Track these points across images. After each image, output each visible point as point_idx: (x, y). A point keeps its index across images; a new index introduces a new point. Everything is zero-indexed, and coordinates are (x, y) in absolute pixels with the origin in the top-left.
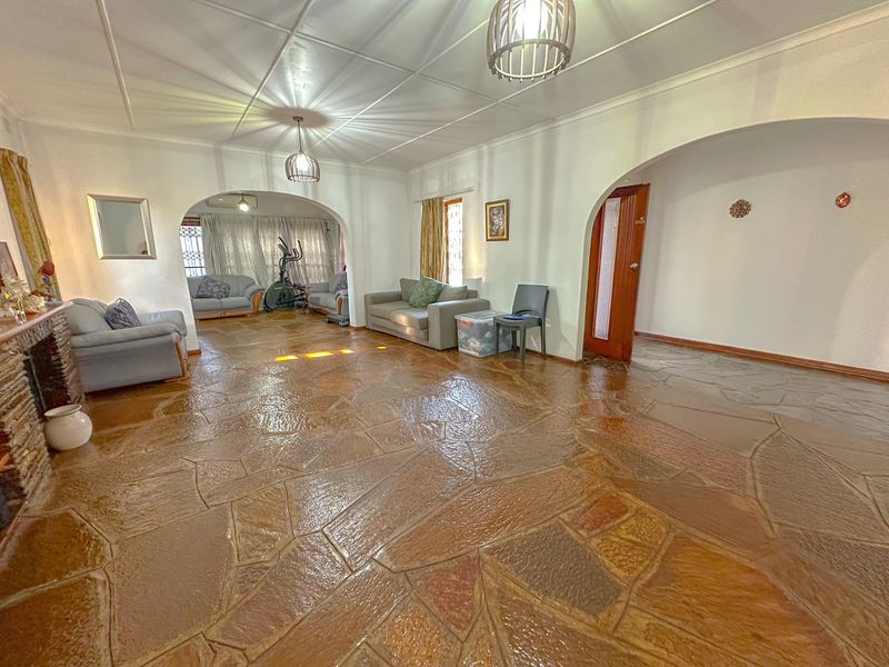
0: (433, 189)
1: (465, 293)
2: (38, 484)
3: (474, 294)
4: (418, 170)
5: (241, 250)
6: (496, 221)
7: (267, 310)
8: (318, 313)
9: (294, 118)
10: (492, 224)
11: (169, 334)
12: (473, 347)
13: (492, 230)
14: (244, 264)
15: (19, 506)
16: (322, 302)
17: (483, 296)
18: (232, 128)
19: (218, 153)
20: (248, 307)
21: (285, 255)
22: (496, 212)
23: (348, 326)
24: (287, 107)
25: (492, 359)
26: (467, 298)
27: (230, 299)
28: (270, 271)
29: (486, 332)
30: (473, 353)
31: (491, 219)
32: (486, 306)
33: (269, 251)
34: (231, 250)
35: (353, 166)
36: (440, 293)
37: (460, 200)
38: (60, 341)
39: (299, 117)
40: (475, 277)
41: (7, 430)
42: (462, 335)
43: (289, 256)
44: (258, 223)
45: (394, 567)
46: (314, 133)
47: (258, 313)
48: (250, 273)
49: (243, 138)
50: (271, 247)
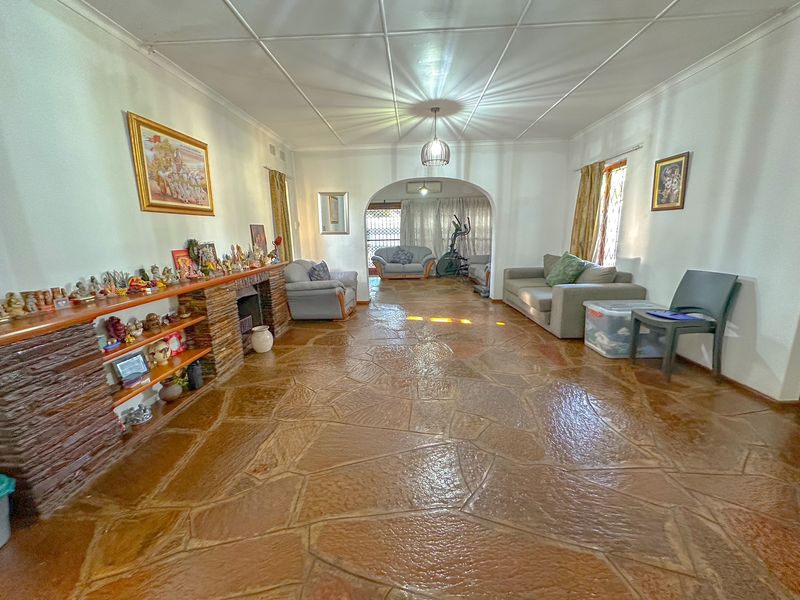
0: (595, 154)
1: (613, 276)
2: (229, 369)
3: (628, 278)
4: (581, 135)
5: (426, 227)
6: (668, 184)
7: (439, 276)
8: (474, 282)
9: (432, 110)
10: (662, 186)
11: (333, 288)
12: (600, 342)
13: (660, 196)
14: (427, 237)
15: (212, 379)
16: (476, 274)
17: (638, 282)
18: (395, 130)
19: (394, 152)
20: (422, 272)
21: (457, 230)
22: (668, 172)
23: (488, 297)
24: (421, 102)
25: (623, 365)
26: (614, 282)
27: (412, 265)
28: (445, 243)
29: (619, 328)
30: (599, 349)
31: (661, 182)
32: (641, 294)
33: (446, 226)
34: (419, 226)
35: (508, 143)
36: (582, 272)
37: (623, 163)
38: (272, 285)
39: (435, 108)
40: (632, 256)
41: (212, 334)
42: (589, 326)
43: (460, 231)
44: (439, 204)
45: (315, 547)
46: (456, 119)
47: (429, 277)
48: (430, 245)
49: (408, 136)
50: (447, 223)
